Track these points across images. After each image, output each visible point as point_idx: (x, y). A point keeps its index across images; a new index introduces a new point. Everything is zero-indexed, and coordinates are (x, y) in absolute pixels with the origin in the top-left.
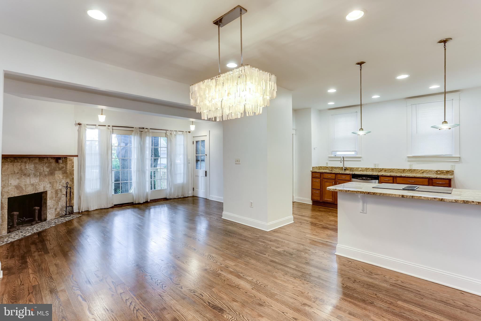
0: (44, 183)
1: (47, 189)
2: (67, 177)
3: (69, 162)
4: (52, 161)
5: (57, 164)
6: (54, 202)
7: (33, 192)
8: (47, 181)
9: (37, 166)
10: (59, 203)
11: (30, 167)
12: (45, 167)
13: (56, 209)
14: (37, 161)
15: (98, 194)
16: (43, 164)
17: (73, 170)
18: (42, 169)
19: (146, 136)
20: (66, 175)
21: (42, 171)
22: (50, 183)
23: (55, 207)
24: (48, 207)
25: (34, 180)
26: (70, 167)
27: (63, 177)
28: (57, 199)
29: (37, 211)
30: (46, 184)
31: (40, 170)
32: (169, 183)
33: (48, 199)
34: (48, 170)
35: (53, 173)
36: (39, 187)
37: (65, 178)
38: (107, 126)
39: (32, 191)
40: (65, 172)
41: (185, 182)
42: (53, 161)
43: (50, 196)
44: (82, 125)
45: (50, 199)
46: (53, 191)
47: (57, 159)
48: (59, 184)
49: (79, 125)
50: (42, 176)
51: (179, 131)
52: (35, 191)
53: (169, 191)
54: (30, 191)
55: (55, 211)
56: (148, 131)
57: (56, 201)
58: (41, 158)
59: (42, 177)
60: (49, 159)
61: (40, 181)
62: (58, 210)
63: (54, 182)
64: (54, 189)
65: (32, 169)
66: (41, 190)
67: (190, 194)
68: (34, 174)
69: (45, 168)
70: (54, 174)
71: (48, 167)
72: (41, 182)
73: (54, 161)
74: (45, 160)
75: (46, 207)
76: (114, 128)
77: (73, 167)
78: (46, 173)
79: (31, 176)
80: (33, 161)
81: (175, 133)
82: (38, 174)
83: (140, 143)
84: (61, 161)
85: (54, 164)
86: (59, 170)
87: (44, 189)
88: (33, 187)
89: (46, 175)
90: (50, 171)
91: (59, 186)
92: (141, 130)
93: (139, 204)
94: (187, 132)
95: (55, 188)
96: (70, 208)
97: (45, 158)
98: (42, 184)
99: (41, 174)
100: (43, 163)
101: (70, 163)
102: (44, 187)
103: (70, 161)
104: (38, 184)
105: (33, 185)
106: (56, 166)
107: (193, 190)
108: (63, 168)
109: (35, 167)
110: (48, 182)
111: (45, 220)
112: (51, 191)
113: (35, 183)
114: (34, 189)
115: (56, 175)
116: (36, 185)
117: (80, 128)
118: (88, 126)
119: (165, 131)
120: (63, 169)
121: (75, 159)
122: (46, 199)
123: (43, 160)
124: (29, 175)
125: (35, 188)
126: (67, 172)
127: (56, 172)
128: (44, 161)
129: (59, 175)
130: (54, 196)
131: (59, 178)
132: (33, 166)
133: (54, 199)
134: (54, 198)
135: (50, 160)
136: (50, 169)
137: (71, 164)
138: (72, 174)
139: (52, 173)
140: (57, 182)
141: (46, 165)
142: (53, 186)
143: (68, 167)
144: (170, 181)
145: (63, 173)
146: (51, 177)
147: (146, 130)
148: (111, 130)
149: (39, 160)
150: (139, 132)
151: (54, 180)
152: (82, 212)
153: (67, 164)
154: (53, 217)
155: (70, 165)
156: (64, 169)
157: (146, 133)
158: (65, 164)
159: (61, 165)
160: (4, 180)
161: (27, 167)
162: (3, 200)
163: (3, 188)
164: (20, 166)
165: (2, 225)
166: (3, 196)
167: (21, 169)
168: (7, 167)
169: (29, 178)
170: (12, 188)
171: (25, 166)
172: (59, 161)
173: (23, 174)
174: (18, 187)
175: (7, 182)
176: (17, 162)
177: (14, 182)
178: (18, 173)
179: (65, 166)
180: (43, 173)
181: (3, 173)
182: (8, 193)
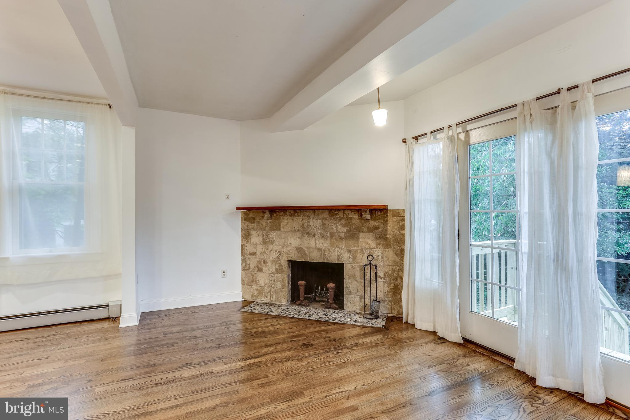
0: (338, 249)
1: (343, 261)
2: (387, 246)
3: (392, 219)
4: (352, 215)
5: (363, 221)
6: (358, 285)
7: (321, 261)
8: (344, 247)
9: (326, 222)
11: (315, 223)
12: (340, 225)
13: (361, 298)
14: (326, 214)
16: (337, 220)
17: (403, 235)
18: (334, 227)
20: (383, 242)
21: (334, 231)
22: (350, 251)
23: (361, 294)
24: (347, 290)
25: (324, 244)
26: (396, 227)
27: (377, 245)
29: (331, 290)
30: (342, 251)
31: (332, 229)
33: (347, 277)
34: (345, 230)
35: (356, 236)
36: (329, 254)
37: (381, 247)
39: (319, 258)
40: (381, 237)
42: (354, 215)
43: (351, 274)
45: (350, 278)
46: (355, 266)
47: (361, 211)
50: (334, 238)
52: (324, 259)
54: (316, 258)
55: (361, 302)
58: (333, 211)
59: (334, 240)
60: (347, 212)
61: (332, 245)
63: (357, 251)
64: (357, 263)
65: (318, 226)
66: (333, 258)
68: (321, 234)
69: (340, 227)
70: (358, 238)
71: (344, 225)
72: (334, 249)
73: (357, 215)
74: (341, 214)
77: (403, 227)
78: (342, 235)
79: (317, 236)
80: (320, 215)
82: (328, 235)
84: (369, 216)
85: (356, 220)
86: (368, 232)
87: (338, 260)
88: (320, 253)
89: (341, 238)
90: (348, 231)
95: (358, 261)
97: (339, 210)
98: (334, 251)
99: (332, 235)
100: (337, 218)
101: (394, 220)
102: (338, 256)
103: (393, 215)
104: (327, 250)
105: (319, 250)
106: (361, 225)
108: (378, 228)
109: (323, 224)
110: (345, 249)
112: (351, 264)
113: (323, 247)
114: (321, 256)
115: (361, 240)
116: (325, 251)
120: (377, 231)
123: (336, 214)
124: (314, 234)
125: (323, 255)
126: (388, 236)
127: (361, 235)
128: (338, 215)
129: (367, 241)
130: (358, 275)
131: (367, 246)
132: (319, 221)
133: (357, 279)
135: (348, 214)
136: (349, 228)
137: (399, 223)
138: (400, 240)
139: (353, 236)
140: (362, 252)
141: (342, 221)
142: (355, 258)
143: (389, 228)
145: (377, 238)
146: (351, 242)
149: (329, 213)
151: (358, 248)
153: (387, 221)
154: (356, 309)
155: (396, 223)
156: (380, 230)
158: (382, 221)
159: (372, 223)
160: (283, 237)
161: (311, 223)
162: (282, 261)
163: (283, 247)
164: (302, 221)
165: (281, 291)
166: (283, 256)
167: (303, 226)
168: (286, 223)
169: (314, 238)
170: (291, 248)
171: (309, 222)
172: (364, 216)
173: (306, 232)
174: (299, 249)
175: (287, 241)
176: (298, 216)
177: (294, 241)
178: (299, 230)
179: (381, 225)
180: (336, 234)
181: (282, 229)
182: (288, 254)
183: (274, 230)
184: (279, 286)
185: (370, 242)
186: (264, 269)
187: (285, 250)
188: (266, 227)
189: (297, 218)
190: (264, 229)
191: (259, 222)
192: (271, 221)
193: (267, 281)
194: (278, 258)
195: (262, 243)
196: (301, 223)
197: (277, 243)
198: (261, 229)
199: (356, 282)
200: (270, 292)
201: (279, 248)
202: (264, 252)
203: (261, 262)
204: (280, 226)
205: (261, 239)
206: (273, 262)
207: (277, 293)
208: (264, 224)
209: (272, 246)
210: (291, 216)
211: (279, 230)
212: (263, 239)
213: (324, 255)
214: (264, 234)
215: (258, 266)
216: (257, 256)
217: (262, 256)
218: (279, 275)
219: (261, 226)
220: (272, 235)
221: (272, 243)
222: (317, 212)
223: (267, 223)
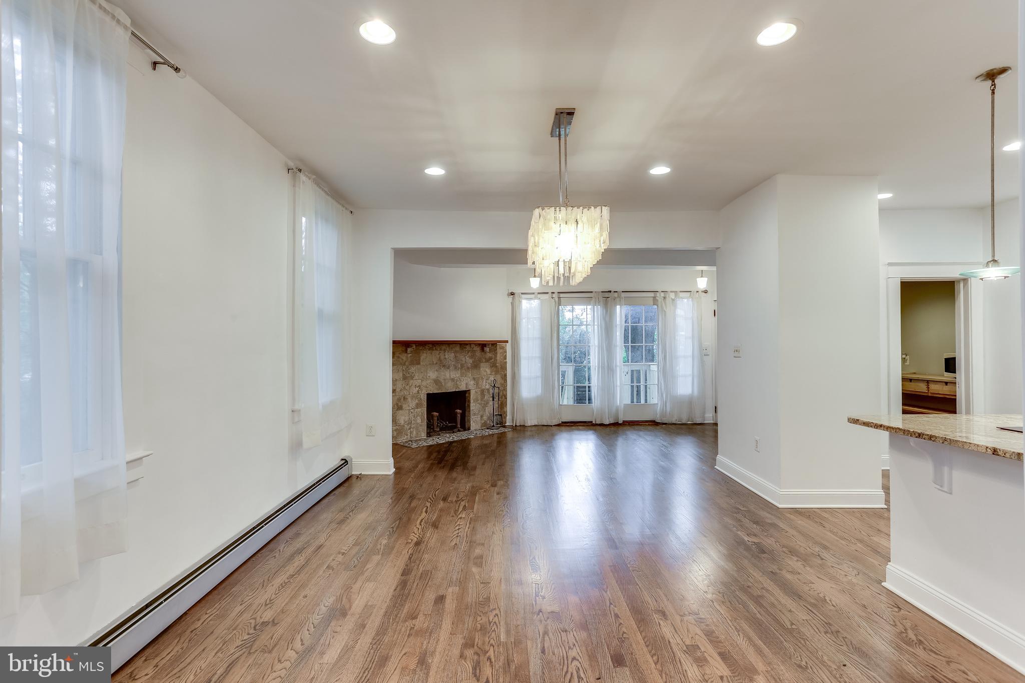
0: (467, 378)
1: (470, 387)
2: (497, 372)
3: (499, 351)
4: (476, 348)
5: (483, 353)
6: (480, 406)
7: (454, 390)
8: (470, 376)
9: (458, 355)
10: (487, 408)
11: (449, 356)
12: (468, 357)
13: (482, 417)
14: (458, 348)
15: (539, 402)
16: (465, 353)
17: (506, 363)
18: (464, 359)
19: (615, 306)
20: (495, 369)
21: (464, 362)
22: (474, 379)
23: (481, 413)
24: (472, 413)
25: (455, 374)
26: (502, 358)
27: (491, 372)
28: (483, 402)
29: (459, 416)
30: (469, 380)
31: (462, 360)
32: (662, 392)
33: (472, 401)
34: (471, 361)
35: (478, 366)
36: (461, 383)
37: (493, 373)
38: (550, 294)
39: (452, 388)
40: (494, 366)
41: (696, 393)
42: (478, 349)
43: (475, 397)
44: (516, 295)
45: (474, 402)
46: (478, 391)
47: (483, 345)
48: (486, 382)
49: (512, 295)
50: (464, 368)
51: (681, 292)
52: (456, 388)
53: (660, 408)
54: (450, 388)
55: (481, 419)
56: (619, 297)
57: (483, 405)
58: (463, 345)
59: (464, 371)
60: (472, 346)
61: (462, 375)
62: (485, 418)
63: (479, 378)
64: (479, 388)
65: (452, 359)
66: (463, 388)
67: (709, 418)
68: (454, 365)
69: (467, 359)
70: (480, 368)
71: (471, 357)
72: (463, 377)
74: (468, 347)
75: (469, 411)
76: (562, 295)
77: (506, 359)
78: (469, 365)
79: (451, 368)
80: (453, 349)
81: (672, 296)
82: (460, 366)
83: (604, 319)
84: (487, 349)
85: (478, 353)
86: (485, 362)
87: (466, 387)
88: (454, 383)
89: (468, 368)
90: (473, 362)
91: (486, 385)
92: (607, 295)
93: (602, 425)
94: (700, 292)
95: (480, 386)
96: (499, 417)
97: (467, 344)
98: (463, 380)
99: (462, 366)
100: (466, 351)
101: (501, 352)
102: (466, 384)
103: (500, 348)
104: (459, 379)
105: (453, 380)
106: (481, 356)
107: (716, 411)
109: (456, 357)
110: (471, 378)
111: (469, 429)
112: (475, 390)
113: (455, 378)
114: (454, 385)
116: (457, 381)
117: (513, 299)
118: (523, 296)
119: (652, 295)
120: (491, 361)
121: (508, 347)
122: (469, 401)
123: (465, 348)
124: (449, 366)
126: (497, 364)
127: (482, 365)
128: (467, 349)
129: (485, 369)
130: (479, 398)
131: (485, 373)
132: (453, 354)
133: (479, 402)
134: (478, 400)
136: (473, 359)
138: (504, 368)
139: (476, 366)
140: (482, 379)
141: (469, 354)
142: (477, 384)
143: (498, 358)
144: (663, 388)
145: (491, 367)
146: (475, 371)
147: (616, 295)
148: (557, 299)
149: (460, 347)
150: (601, 299)
151: (479, 376)
152: (516, 426)
153: (497, 353)
154: (478, 426)
155: (501, 354)
156: (493, 360)
157: (614, 299)
158: (494, 353)
159: (489, 355)
160: (422, 371)
161: (446, 356)
162: (422, 395)
163: (422, 381)
164: (439, 354)
165: (421, 426)
166: (422, 390)
167: (440, 359)
168: (426, 356)
169: (448, 370)
170: (429, 381)
171: (445, 355)
172: (485, 349)
173: (442, 365)
174: (437, 382)
175: (426, 374)
176: (436, 349)
177: (432, 374)
178: (436, 363)
179: (493, 356)
180: (465, 365)
181: (422, 363)
182: (427, 387)
183: (414, 364)
184: (419, 421)
185: (487, 370)
186: (404, 406)
187: (424, 383)
188: (406, 362)
189: (435, 351)
190: (404, 364)
191: (399, 357)
192: (411, 355)
193: (407, 418)
194: (418, 391)
195: (402, 379)
196: (438, 357)
197: (416, 377)
198: (401, 364)
199: (478, 404)
200: (410, 429)
201: (418, 382)
202: (404, 388)
203: (401, 399)
204: (420, 359)
205: (401, 375)
206: (413, 397)
207: (417, 429)
208: (404, 358)
209: (412, 381)
210: (429, 350)
211: (419, 363)
212: (403, 374)
213: (456, 384)
214: (404, 369)
215: (397, 404)
216: (397, 394)
217: (403, 393)
218: (419, 410)
219: (401, 361)
220: (413, 369)
221: (412, 378)
222: (451, 346)
223: (407, 357)
